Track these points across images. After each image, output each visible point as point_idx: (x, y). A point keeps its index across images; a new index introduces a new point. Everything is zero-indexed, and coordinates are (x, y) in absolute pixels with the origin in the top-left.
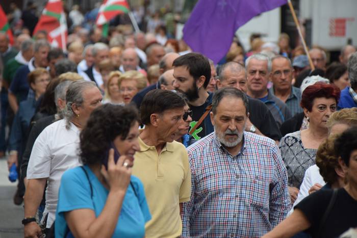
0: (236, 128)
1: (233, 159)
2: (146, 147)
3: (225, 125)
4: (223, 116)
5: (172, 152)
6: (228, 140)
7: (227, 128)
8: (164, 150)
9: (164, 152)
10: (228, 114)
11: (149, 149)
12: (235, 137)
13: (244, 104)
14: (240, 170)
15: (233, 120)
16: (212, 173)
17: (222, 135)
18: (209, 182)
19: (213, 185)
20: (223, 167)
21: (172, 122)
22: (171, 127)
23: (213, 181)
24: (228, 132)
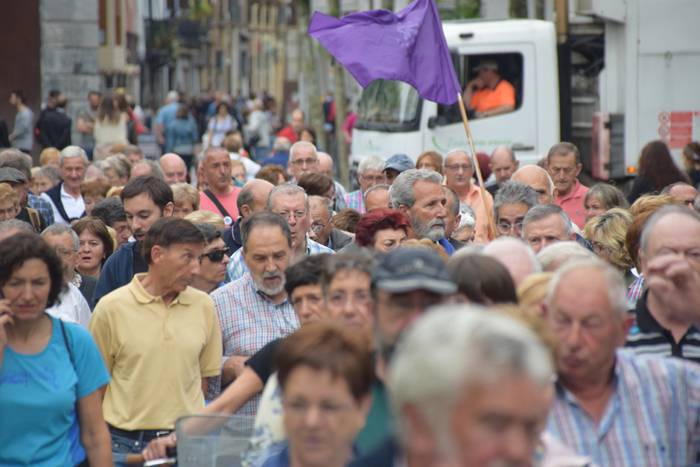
0: (275, 268)
1: (277, 307)
2: (148, 298)
3: (260, 266)
4: (256, 255)
5: (187, 305)
6: (268, 286)
7: (264, 270)
8: (175, 302)
9: (174, 305)
10: (263, 250)
11: (153, 302)
12: (277, 280)
13: (283, 233)
14: (286, 322)
15: (270, 259)
16: (247, 325)
17: (260, 280)
18: (242, 338)
19: (248, 342)
20: (263, 318)
21: (181, 262)
22: (179, 268)
23: (248, 336)
24: (267, 275)
